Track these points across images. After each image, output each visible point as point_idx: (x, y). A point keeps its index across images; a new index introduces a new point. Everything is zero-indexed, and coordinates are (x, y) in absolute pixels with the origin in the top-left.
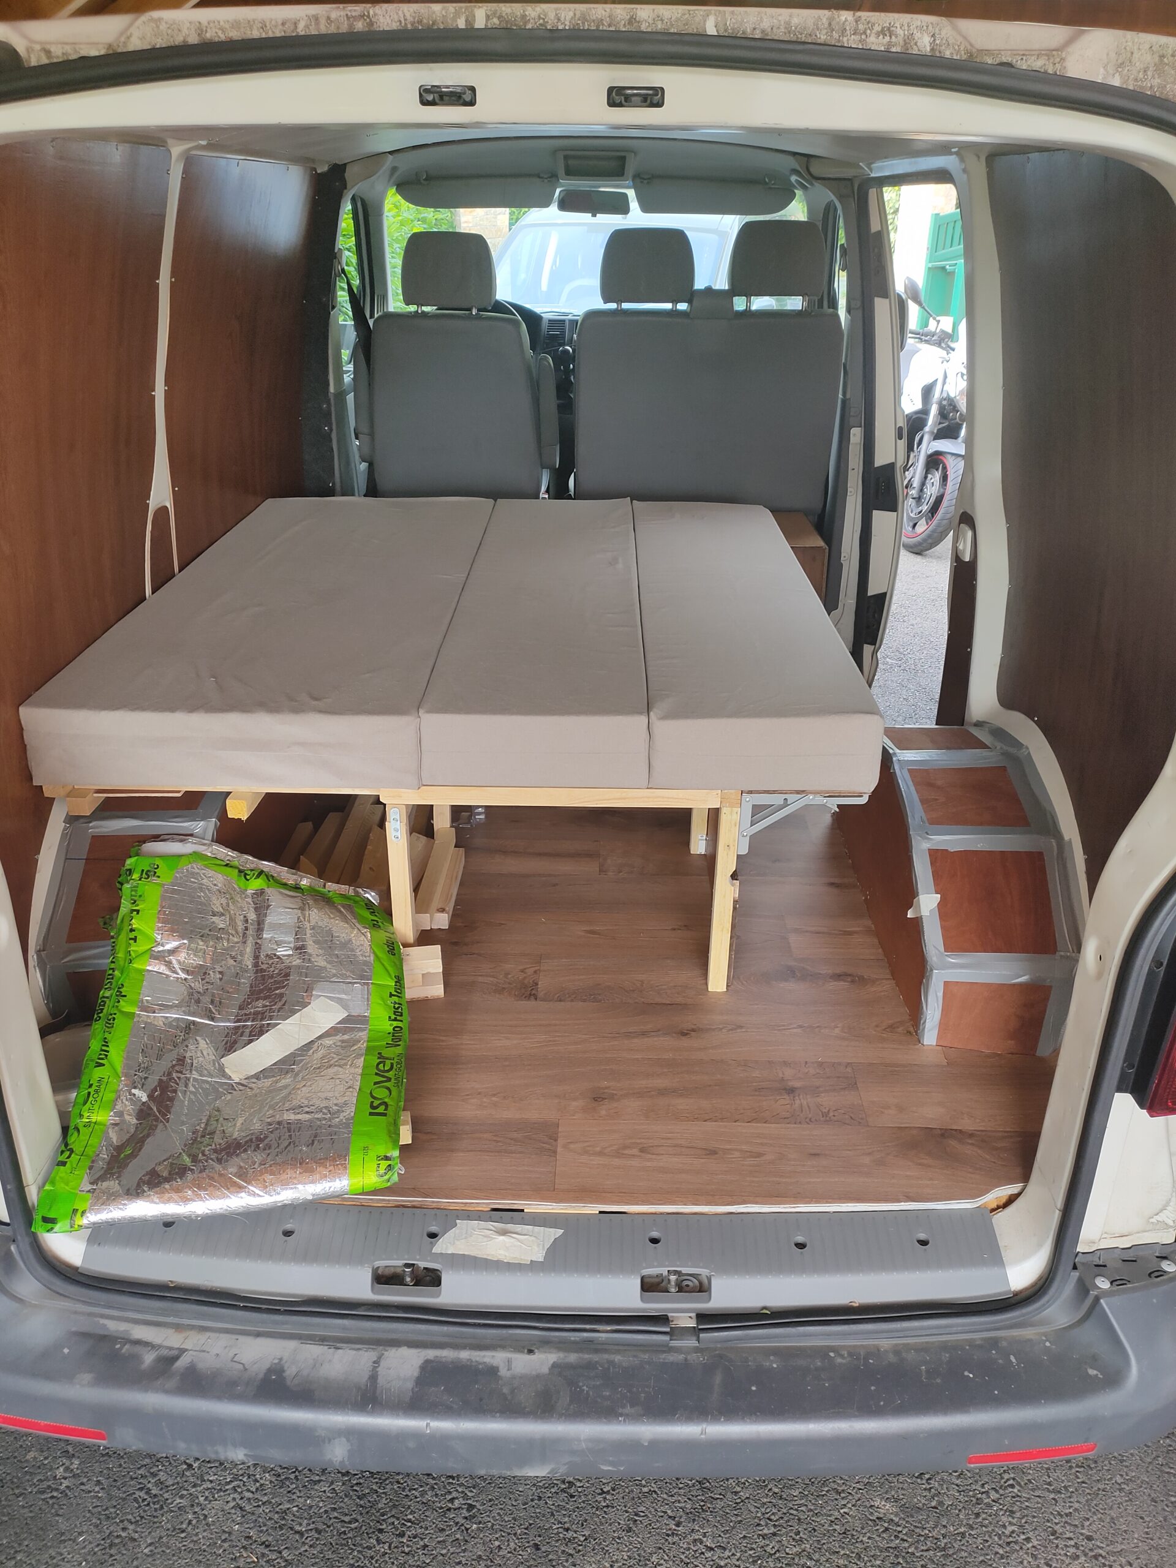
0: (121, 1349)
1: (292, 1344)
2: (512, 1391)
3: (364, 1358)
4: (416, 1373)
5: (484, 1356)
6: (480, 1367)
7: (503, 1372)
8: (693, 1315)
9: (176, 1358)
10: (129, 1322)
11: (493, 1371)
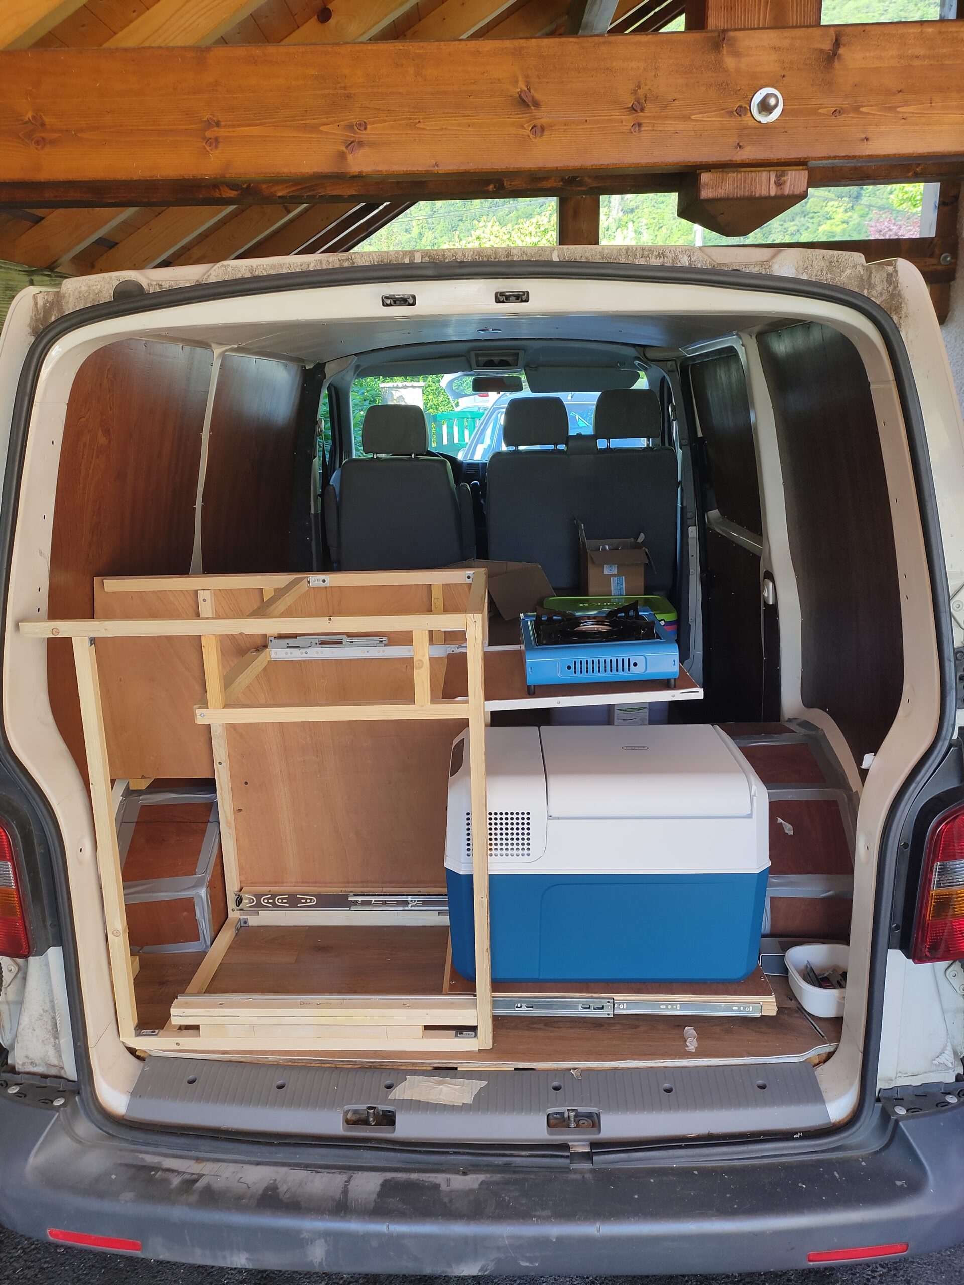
0: (154, 1175)
1: (284, 1170)
2: (451, 1201)
3: (339, 1179)
4: (378, 1189)
5: (429, 1177)
6: (426, 1184)
7: (444, 1187)
8: (588, 1143)
9: (196, 1181)
10: (161, 1156)
11: (436, 1187)
